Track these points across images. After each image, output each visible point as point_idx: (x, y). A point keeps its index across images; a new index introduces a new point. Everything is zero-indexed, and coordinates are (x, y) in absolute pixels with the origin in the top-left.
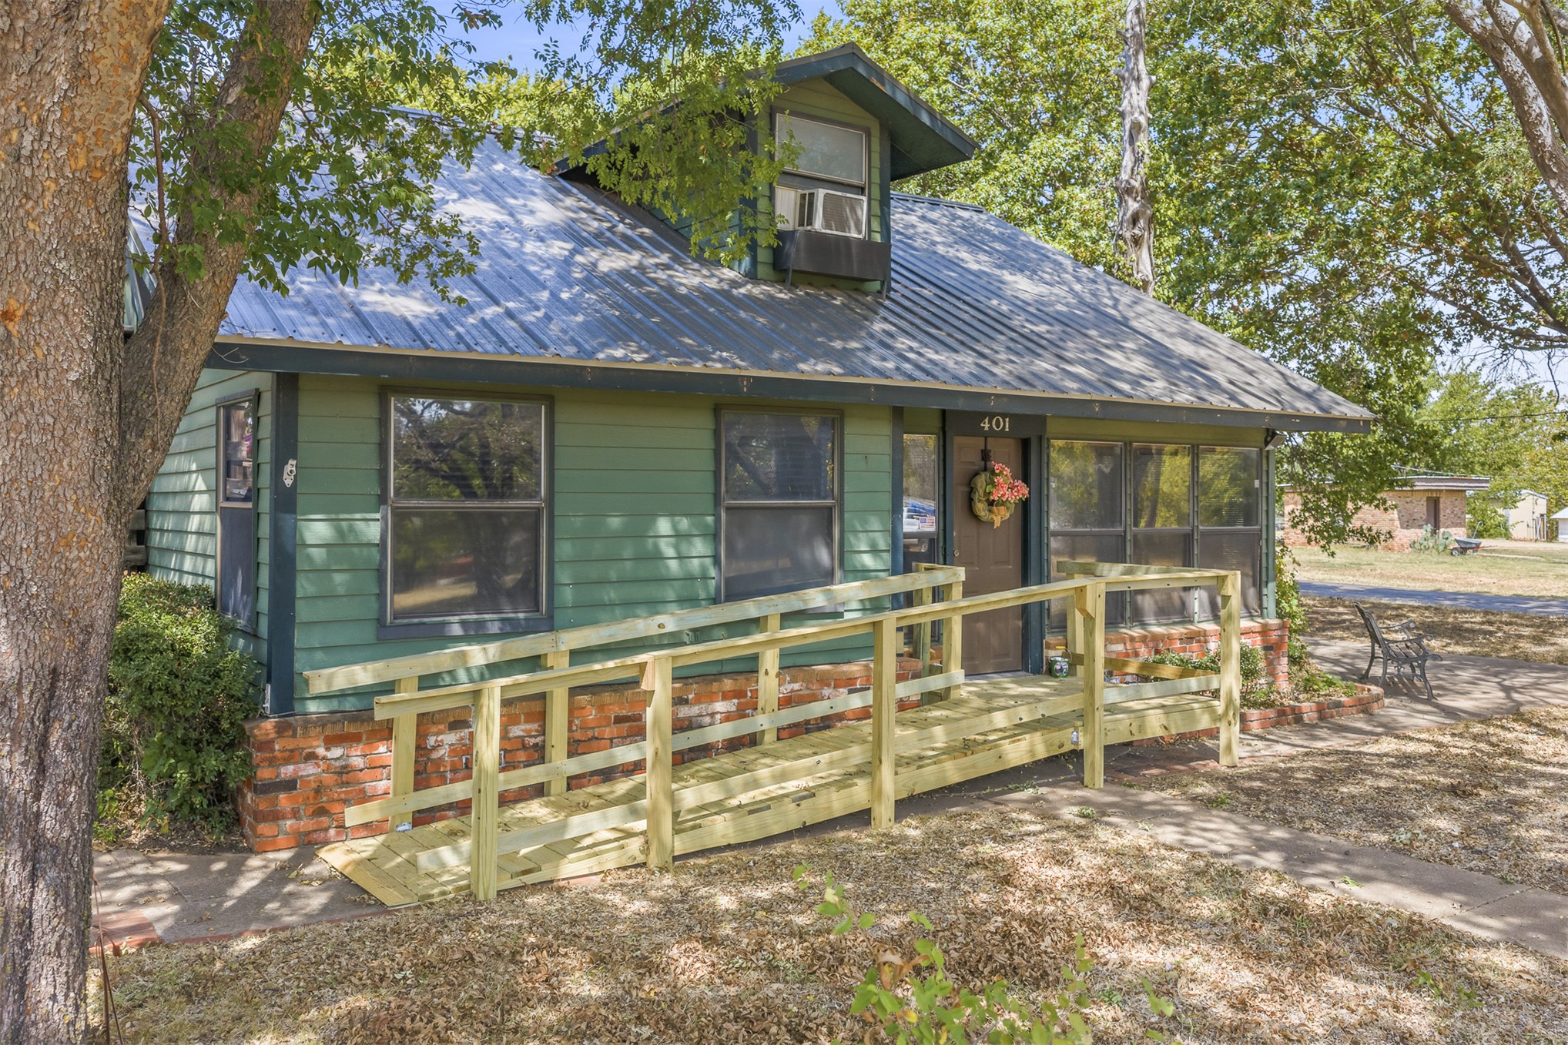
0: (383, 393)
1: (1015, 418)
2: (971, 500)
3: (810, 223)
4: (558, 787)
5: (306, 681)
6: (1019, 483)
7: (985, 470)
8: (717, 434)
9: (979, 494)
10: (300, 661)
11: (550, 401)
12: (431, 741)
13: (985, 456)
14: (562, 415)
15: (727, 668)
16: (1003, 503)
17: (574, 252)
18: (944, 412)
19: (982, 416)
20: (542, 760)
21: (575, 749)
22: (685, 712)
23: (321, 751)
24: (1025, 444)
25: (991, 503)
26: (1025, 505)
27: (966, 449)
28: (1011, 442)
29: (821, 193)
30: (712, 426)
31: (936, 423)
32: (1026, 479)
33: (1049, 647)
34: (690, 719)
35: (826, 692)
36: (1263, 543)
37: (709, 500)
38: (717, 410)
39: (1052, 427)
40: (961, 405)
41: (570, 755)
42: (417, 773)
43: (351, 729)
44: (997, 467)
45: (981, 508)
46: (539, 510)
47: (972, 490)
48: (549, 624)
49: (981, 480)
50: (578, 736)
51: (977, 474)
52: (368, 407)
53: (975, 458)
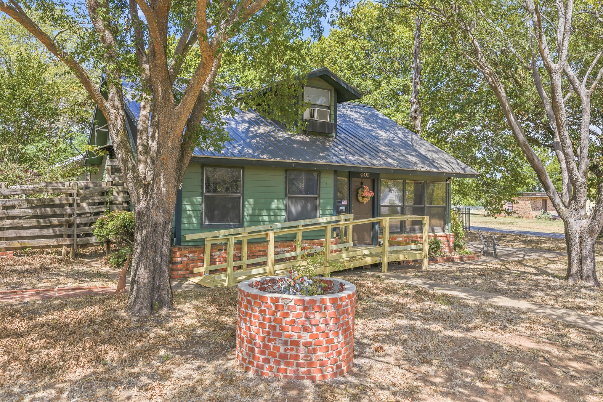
0: (203, 166)
1: (370, 174)
2: (357, 196)
3: (313, 117)
4: (245, 267)
5: (185, 237)
6: (371, 191)
7: (362, 187)
8: (286, 177)
9: (359, 195)
10: (183, 233)
11: (243, 168)
12: (214, 254)
13: (362, 184)
14: (246, 172)
15: (288, 239)
16: (367, 197)
17: (249, 127)
18: (349, 172)
19: (361, 173)
20: (241, 260)
21: (249, 257)
22: (277, 250)
23: (188, 255)
24: (373, 181)
25: (363, 197)
26: (373, 198)
27: (356, 182)
28: (369, 180)
29: (316, 109)
30: (285, 175)
31: (347, 174)
32: (374, 191)
33: (379, 238)
34: (278, 252)
35: (314, 247)
36: (447, 210)
37: (284, 194)
38: (286, 171)
39: (381, 176)
40: (353, 170)
41: (247, 259)
42: (210, 261)
43: (194, 249)
44: (365, 187)
45: (360, 198)
46: (240, 196)
47: (357, 193)
48: (242, 226)
49: (360, 191)
50: (249, 255)
51: (359, 189)
52: (200, 170)
53: (359, 184)
